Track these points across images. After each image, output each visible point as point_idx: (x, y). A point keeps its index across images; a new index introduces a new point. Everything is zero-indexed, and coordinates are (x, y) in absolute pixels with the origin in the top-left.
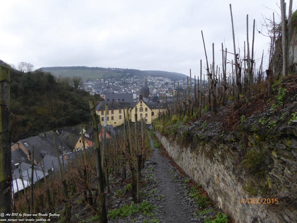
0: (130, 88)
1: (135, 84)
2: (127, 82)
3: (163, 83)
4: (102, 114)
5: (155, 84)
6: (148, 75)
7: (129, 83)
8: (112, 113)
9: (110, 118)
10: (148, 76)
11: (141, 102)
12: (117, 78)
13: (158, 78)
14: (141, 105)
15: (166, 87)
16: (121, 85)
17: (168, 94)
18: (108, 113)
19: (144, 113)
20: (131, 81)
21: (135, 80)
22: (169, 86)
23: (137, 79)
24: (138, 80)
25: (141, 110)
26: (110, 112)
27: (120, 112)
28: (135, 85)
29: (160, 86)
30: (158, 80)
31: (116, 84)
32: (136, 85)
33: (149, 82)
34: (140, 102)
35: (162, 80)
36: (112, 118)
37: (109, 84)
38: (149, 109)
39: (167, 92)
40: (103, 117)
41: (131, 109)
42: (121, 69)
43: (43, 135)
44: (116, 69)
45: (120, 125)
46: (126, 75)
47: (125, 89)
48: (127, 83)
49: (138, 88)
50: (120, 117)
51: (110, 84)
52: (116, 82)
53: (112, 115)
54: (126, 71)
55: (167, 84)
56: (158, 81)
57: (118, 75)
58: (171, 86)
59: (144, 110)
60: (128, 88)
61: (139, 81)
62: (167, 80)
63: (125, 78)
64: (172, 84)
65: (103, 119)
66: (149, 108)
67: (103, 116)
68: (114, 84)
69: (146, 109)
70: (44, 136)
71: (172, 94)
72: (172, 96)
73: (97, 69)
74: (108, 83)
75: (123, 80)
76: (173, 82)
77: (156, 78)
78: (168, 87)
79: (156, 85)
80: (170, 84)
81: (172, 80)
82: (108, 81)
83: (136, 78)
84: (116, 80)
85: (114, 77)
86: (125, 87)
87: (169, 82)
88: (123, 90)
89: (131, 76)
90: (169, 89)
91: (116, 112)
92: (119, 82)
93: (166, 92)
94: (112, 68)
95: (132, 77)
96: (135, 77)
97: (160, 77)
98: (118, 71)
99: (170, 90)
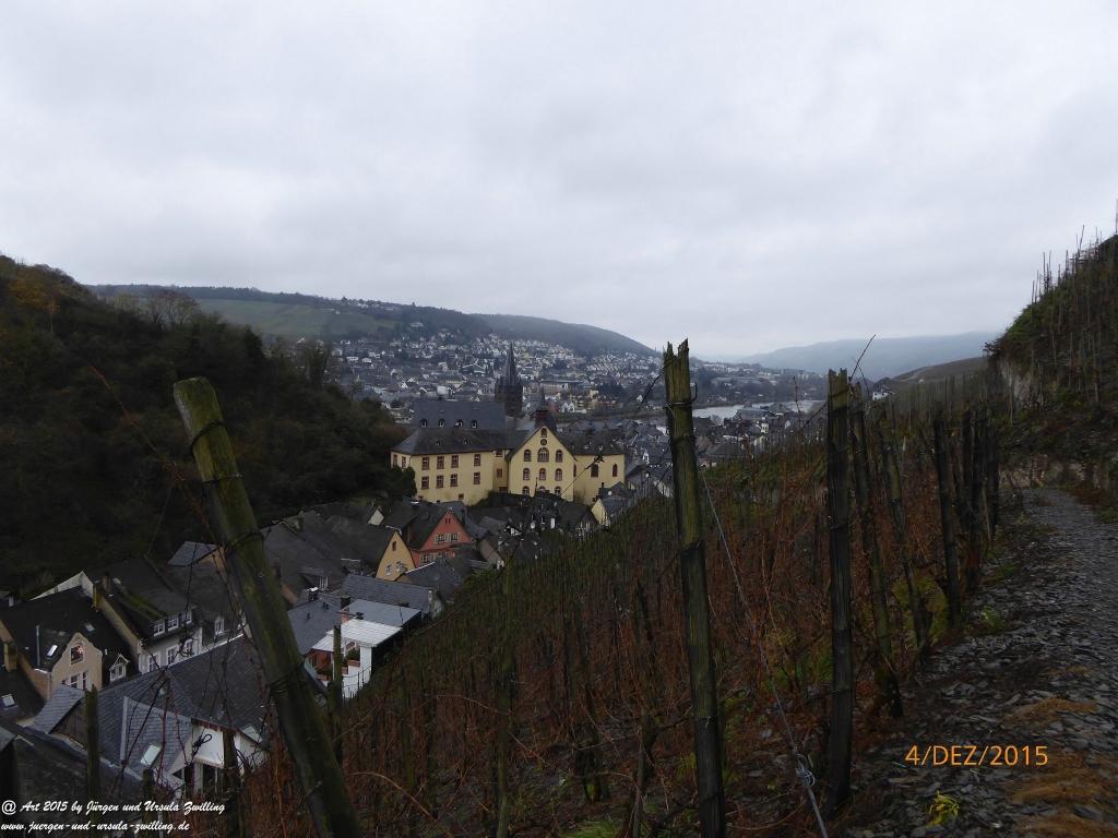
0: (425, 376)
1: (444, 365)
2: (414, 355)
3: (547, 363)
4: (425, 466)
5: (518, 366)
6: (491, 331)
7: (422, 360)
8: (455, 463)
9: (447, 481)
10: (491, 335)
11: (544, 432)
12: (377, 339)
13: (529, 344)
14: (544, 442)
15: (560, 378)
16: (392, 364)
17: (572, 404)
18: (440, 465)
19: (551, 466)
20: (428, 352)
21: (442, 348)
22: (569, 375)
23: (453, 344)
24: (453, 347)
25: (543, 456)
26: (448, 459)
27: (477, 462)
28: (445, 368)
29: (537, 374)
30: (528, 350)
31: (373, 358)
32: (450, 367)
33: (497, 359)
34: (539, 433)
35: (542, 354)
36: (454, 482)
37: (346, 361)
38: (566, 455)
39: (565, 396)
40: (425, 475)
41: (507, 452)
42: (388, 305)
43: (297, 524)
44: (370, 303)
45: (475, 503)
46: (409, 329)
47: (411, 380)
48: (413, 359)
49: (456, 378)
50: (477, 478)
51: (351, 359)
52: (372, 354)
53: (454, 471)
54: (409, 313)
55: (560, 366)
56: (527, 356)
57: (380, 329)
58: (577, 376)
59: (552, 456)
60: (421, 379)
61: (457, 351)
62: (562, 354)
63: (406, 341)
64: (581, 367)
65: (425, 484)
66: (568, 450)
67: (425, 473)
68: (366, 360)
69: (559, 456)
70: (298, 527)
71: (586, 406)
72: (584, 411)
73: (297, 299)
74: (344, 356)
75: (398, 347)
76: (581, 360)
77: (518, 343)
78: (566, 378)
79: (520, 369)
80: (571, 370)
81: (578, 353)
82: (344, 347)
83: (448, 341)
84: (375, 344)
85: (366, 336)
86: (407, 374)
87: (569, 361)
88: (404, 386)
89: (428, 332)
90: (570, 384)
91: (466, 461)
92: (383, 353)
93: (562, 395)
94: (355, 300)
95: (433, 338)
96: (443, 336)
97: (533, 339)
98: (377, 311)
99: (576, 390)
